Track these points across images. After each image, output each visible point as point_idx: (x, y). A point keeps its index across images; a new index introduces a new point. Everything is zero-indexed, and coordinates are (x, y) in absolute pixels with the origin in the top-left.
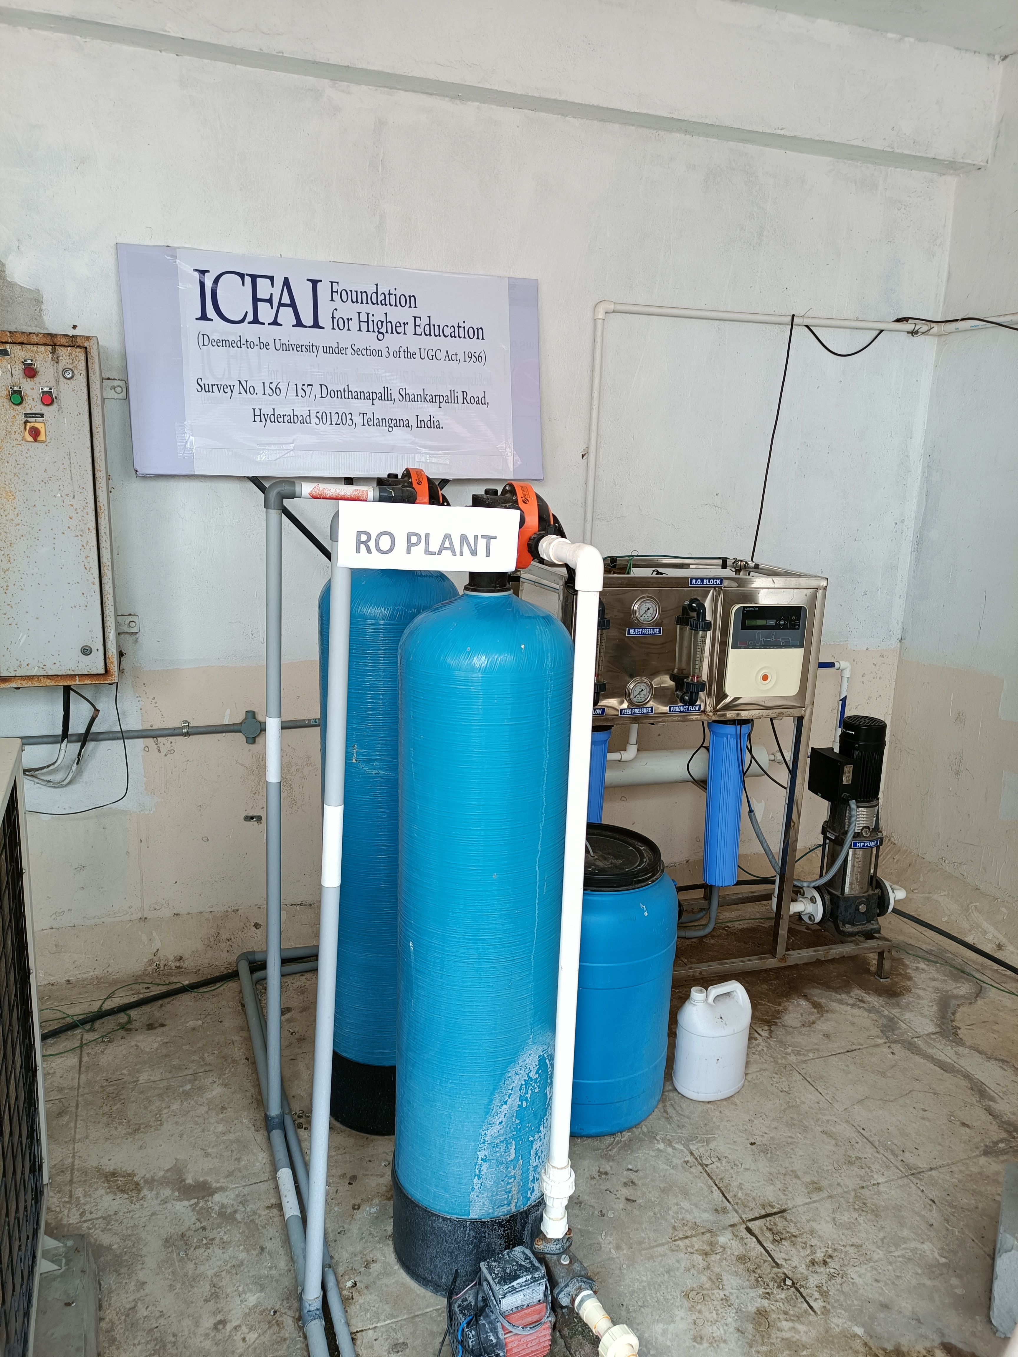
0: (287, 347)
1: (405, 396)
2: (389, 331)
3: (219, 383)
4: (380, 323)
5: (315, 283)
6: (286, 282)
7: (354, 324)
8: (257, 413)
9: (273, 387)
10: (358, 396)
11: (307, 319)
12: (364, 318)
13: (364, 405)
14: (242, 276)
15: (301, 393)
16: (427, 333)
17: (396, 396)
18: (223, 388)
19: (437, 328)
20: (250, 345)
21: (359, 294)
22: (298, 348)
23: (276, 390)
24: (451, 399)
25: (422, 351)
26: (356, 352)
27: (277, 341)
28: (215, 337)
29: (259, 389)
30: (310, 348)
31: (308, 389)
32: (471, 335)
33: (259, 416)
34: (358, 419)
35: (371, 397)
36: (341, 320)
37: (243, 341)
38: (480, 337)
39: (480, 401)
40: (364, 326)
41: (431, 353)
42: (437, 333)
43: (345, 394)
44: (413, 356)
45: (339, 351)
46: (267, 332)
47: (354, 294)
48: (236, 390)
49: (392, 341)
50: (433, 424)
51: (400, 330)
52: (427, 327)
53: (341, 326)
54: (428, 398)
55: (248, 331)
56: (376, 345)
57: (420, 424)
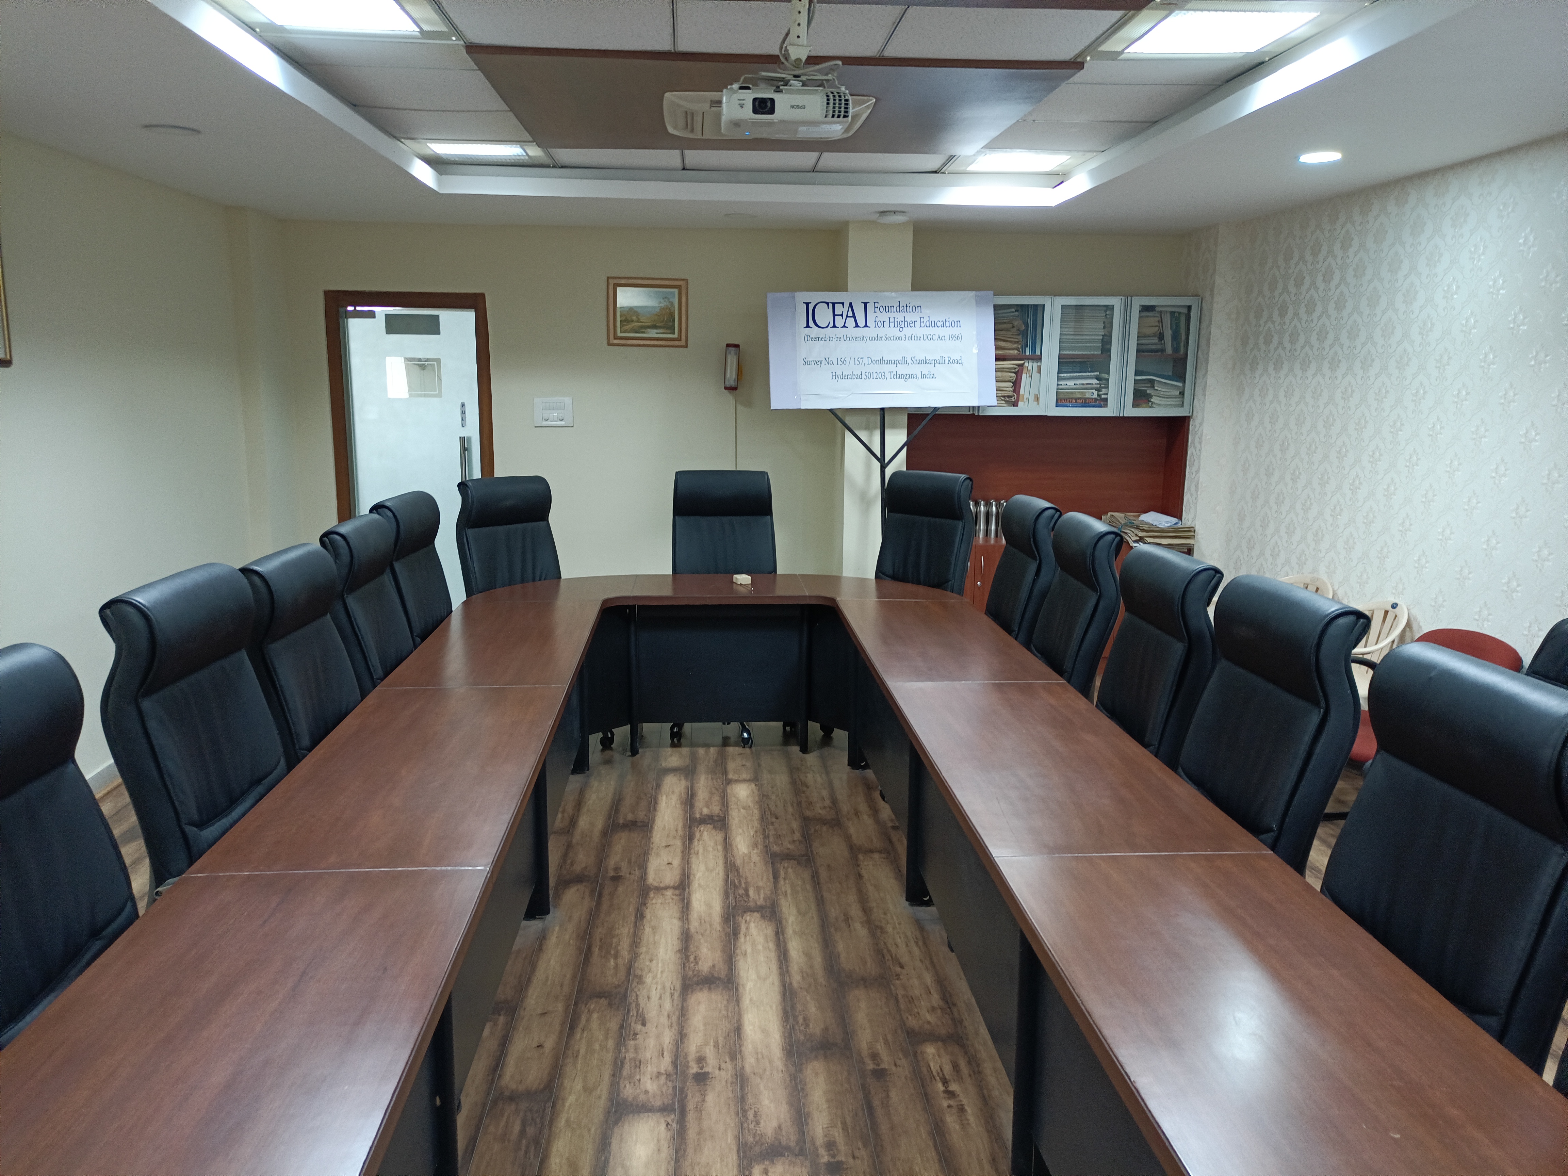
0: (851, 339)
1: (915, 361)
2: (906, 326)
3: (814, 360)
4: (901, 323)
5: (866, 304)
6: (851, 304)
7: (887, 324)
8: (834, 374)
9: (842, 360)
10: (889, 362)
11: (861, 323)
12: (892, 320)
13: (892, 367)
14: (828, 304)
15: (857, 362)
16: (928, 325)
17: (909, 361)
18: (816, 363)
19: (933, 323)
20: (830, 339)
21: (890, 308)
22: (856, 339)
23: (844, 362)
24: (941, 361)
25: (925, 336)
26: (887, 339)
27: (845, 336)
28: (813, 336)
29: (835, 362)
30: (863, 338)
31: (861, 360)
32: (953, 325)
33: (834, 376)
34: (888, 375)
35: (895, 362)
36: (879, 323)
37: (827, 337)
38: (959, 326)
39: (959, 362)
40: (892, 324)
41: (929, 337)
42: (933, 325)
43: (882, 361)
44: (919, 339)
45: (878, 338)
46: (839, 332)
47: (887, 308)
48: (823, 363)
49: (908, 331)
50: (931, 376)
51: (912, 325)
52: (928, 322)
53: (880, 325)
54: (928, 362)
55: (830, 331)
56: (899, 334)
57: (923, 376)
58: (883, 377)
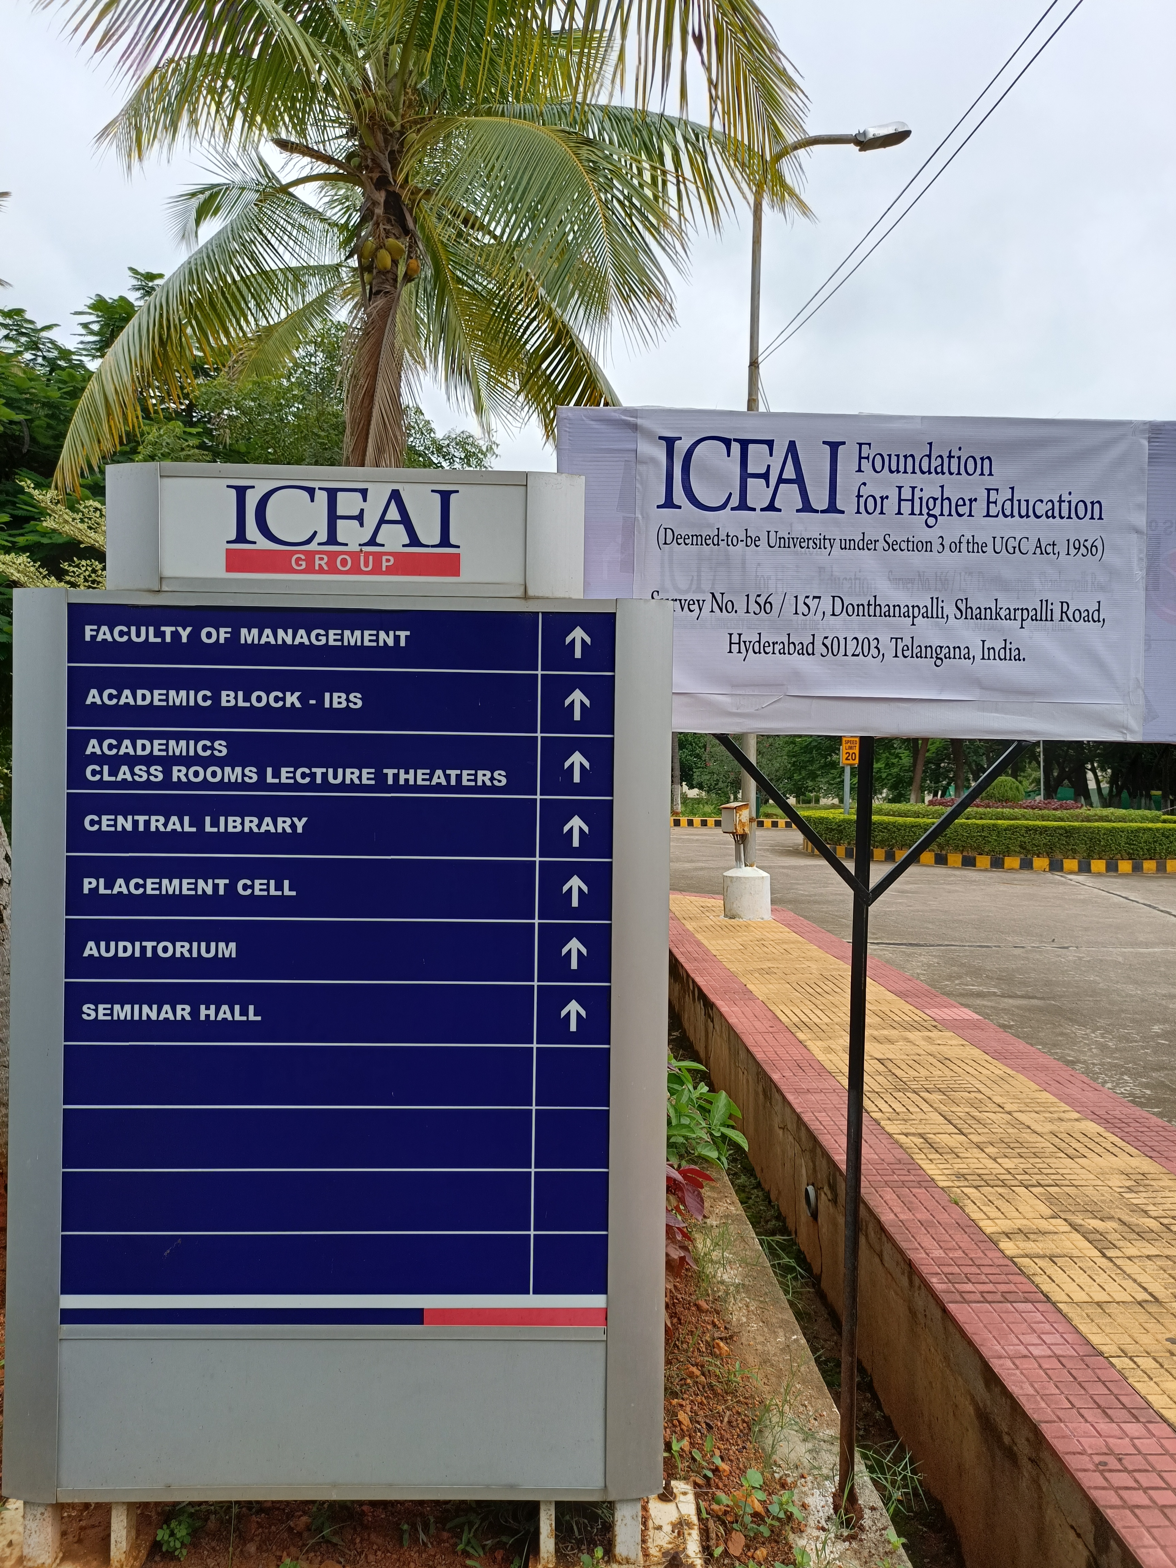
0: (785, 543)
1: (964, 611)
2: (946, 512)
3: (683, 598)
4: (931, 502)
5: (834, 447)
6: (792, 448)
7: (891, 505)
8: (735, 639)
9: (761, 600)
10: (891, 612)
11: (819, 500)
12: (906, 494)
13: (900, 626)
14: (727, 442)
15: (802, 608)
16: (1008, 512)
17: (950, 611)
18: (688, 605)
19: (1024, 504)
20: (729, 540)
21: (902, 459)
22: (802, 542)
23: (766, 606)
24: (1042, 614)
25: (998, 541)
26: (891, 546)
27: (773, 534)
28: (683, 531)
29: (741, 606)
30: (821, 543)
31: (813, 604)
32: (1081, 513)
33: (736, 643)
34: (887, 647)
35: (910, 613)
36: (871, 500)
37: (723, 536)
38: (1096, 515)
39: (1093, 616)
40: (906, 507)
41: (1011, 543)
42: (1023, 513)
43: (872, 608)
44: (981, 548)
45: (867, 545)
46: (757, 522)
47: (894, 459)
48: (707, 607)
49: (950, 527)
50: (1011, 654)
51: (964, 510)
52: (1008, 504)
53: (871, 508)
54: (1003, 613)
55: (730, 521)
56: (923, 535)
57: (988, 653)
58: (874, 652)
